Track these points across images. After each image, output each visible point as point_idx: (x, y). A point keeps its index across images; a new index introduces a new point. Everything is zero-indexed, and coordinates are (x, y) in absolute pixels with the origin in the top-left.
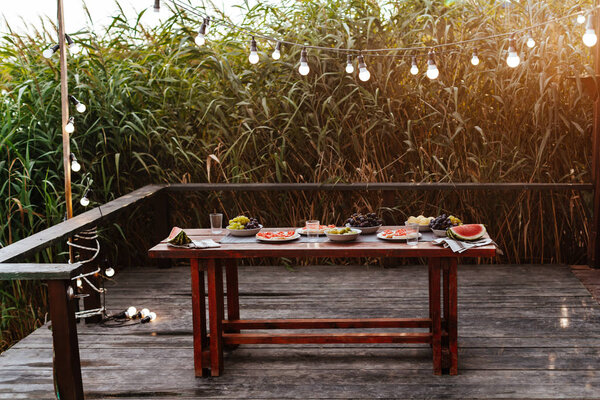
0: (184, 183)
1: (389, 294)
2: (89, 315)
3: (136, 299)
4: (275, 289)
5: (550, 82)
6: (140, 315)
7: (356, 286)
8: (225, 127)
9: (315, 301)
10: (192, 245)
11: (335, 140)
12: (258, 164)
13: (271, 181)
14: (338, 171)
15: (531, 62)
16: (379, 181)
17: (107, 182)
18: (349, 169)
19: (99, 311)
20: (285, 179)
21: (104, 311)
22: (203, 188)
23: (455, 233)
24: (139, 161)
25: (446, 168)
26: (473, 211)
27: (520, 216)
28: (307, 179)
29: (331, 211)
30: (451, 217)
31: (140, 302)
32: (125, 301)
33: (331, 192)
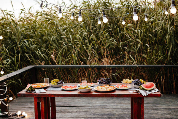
0: (43, 65)
1: (114, 107)
2: (3, 114)
3: (22, 107)
4: (72, 104)
5: (172, 28)
6: (22, 115)
7: (102, 103)
8: (57, 45)
9: (87, 110)
10: (34, 92)
11: (95, 50)
12: (68, 58)
13: (72, 64)
14: (96, 60)
15: (165, 21)
16: (110, 64)
17: (17, 64)
18: (100, 60)
19: (7, 113)
20: (77, 64)
21: (9, 113)
22: (48, 67)
23: (143, 87)
24: (27, 57)
25: (134, 59)
26: (144, 75)
27: (162, 77)
28: (85, 63)
29: (93, 75)
30: (141, 80)
31: (23, 109)
32: (18, 108)
33: (93, 68)
